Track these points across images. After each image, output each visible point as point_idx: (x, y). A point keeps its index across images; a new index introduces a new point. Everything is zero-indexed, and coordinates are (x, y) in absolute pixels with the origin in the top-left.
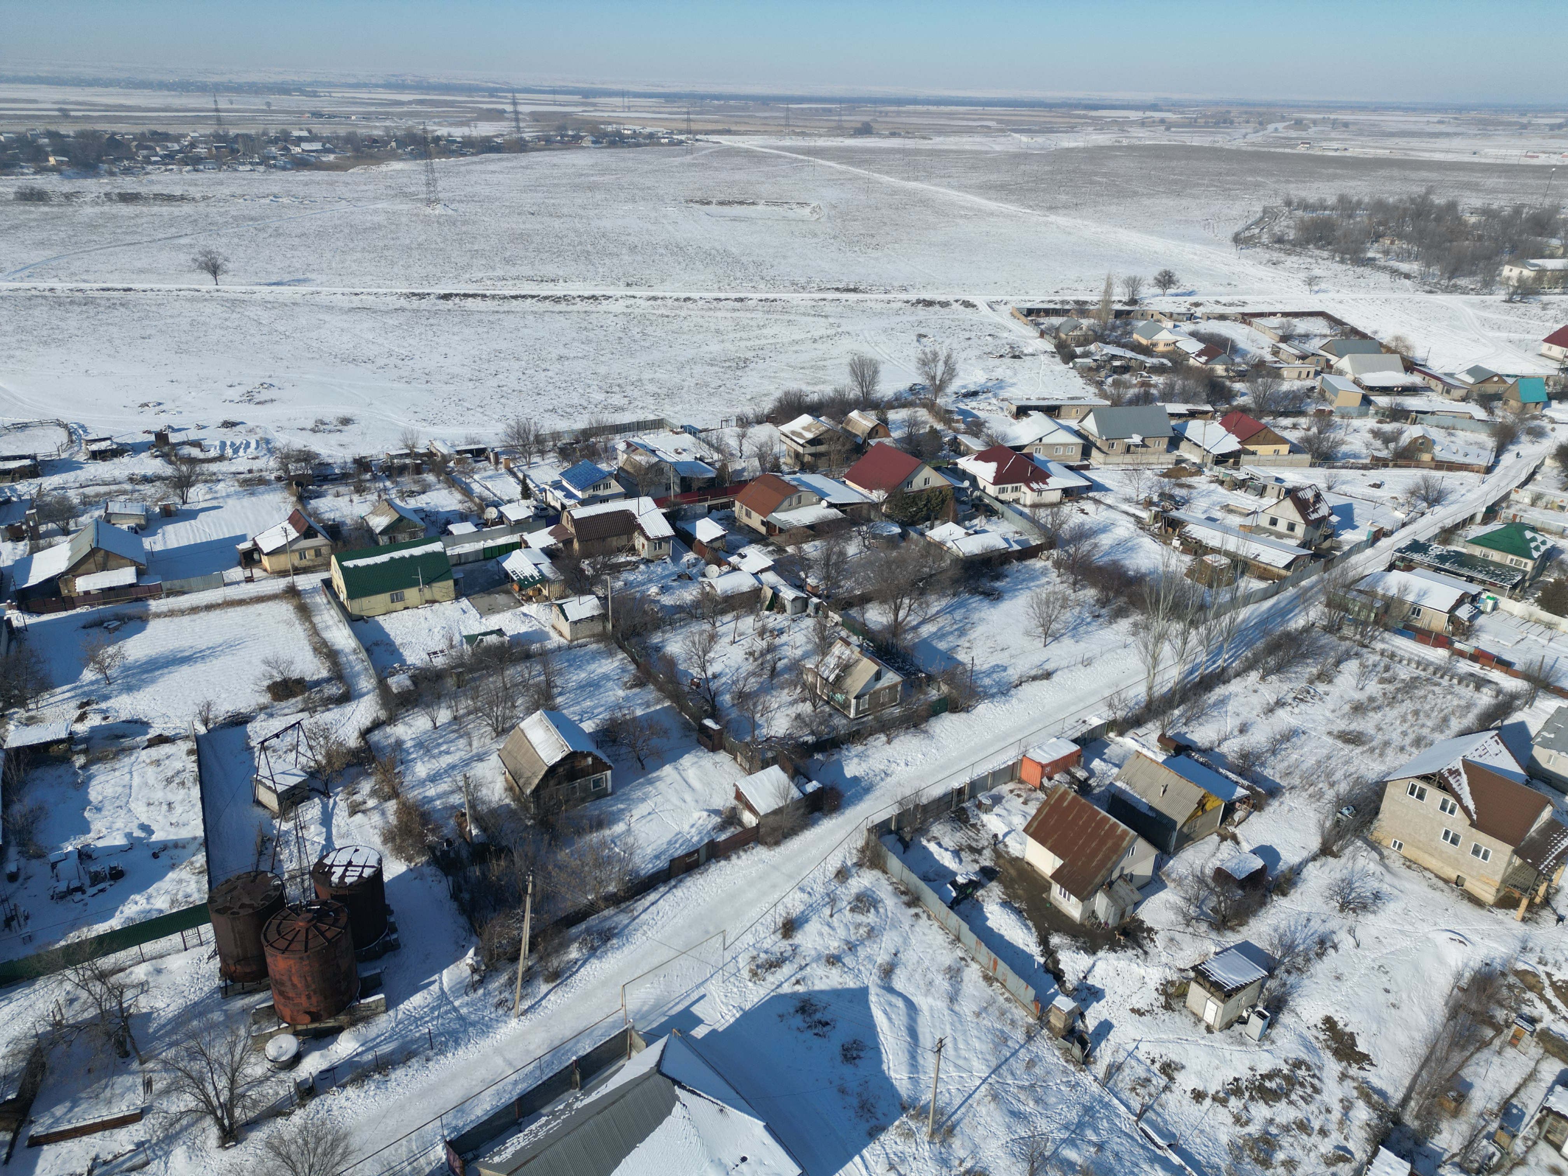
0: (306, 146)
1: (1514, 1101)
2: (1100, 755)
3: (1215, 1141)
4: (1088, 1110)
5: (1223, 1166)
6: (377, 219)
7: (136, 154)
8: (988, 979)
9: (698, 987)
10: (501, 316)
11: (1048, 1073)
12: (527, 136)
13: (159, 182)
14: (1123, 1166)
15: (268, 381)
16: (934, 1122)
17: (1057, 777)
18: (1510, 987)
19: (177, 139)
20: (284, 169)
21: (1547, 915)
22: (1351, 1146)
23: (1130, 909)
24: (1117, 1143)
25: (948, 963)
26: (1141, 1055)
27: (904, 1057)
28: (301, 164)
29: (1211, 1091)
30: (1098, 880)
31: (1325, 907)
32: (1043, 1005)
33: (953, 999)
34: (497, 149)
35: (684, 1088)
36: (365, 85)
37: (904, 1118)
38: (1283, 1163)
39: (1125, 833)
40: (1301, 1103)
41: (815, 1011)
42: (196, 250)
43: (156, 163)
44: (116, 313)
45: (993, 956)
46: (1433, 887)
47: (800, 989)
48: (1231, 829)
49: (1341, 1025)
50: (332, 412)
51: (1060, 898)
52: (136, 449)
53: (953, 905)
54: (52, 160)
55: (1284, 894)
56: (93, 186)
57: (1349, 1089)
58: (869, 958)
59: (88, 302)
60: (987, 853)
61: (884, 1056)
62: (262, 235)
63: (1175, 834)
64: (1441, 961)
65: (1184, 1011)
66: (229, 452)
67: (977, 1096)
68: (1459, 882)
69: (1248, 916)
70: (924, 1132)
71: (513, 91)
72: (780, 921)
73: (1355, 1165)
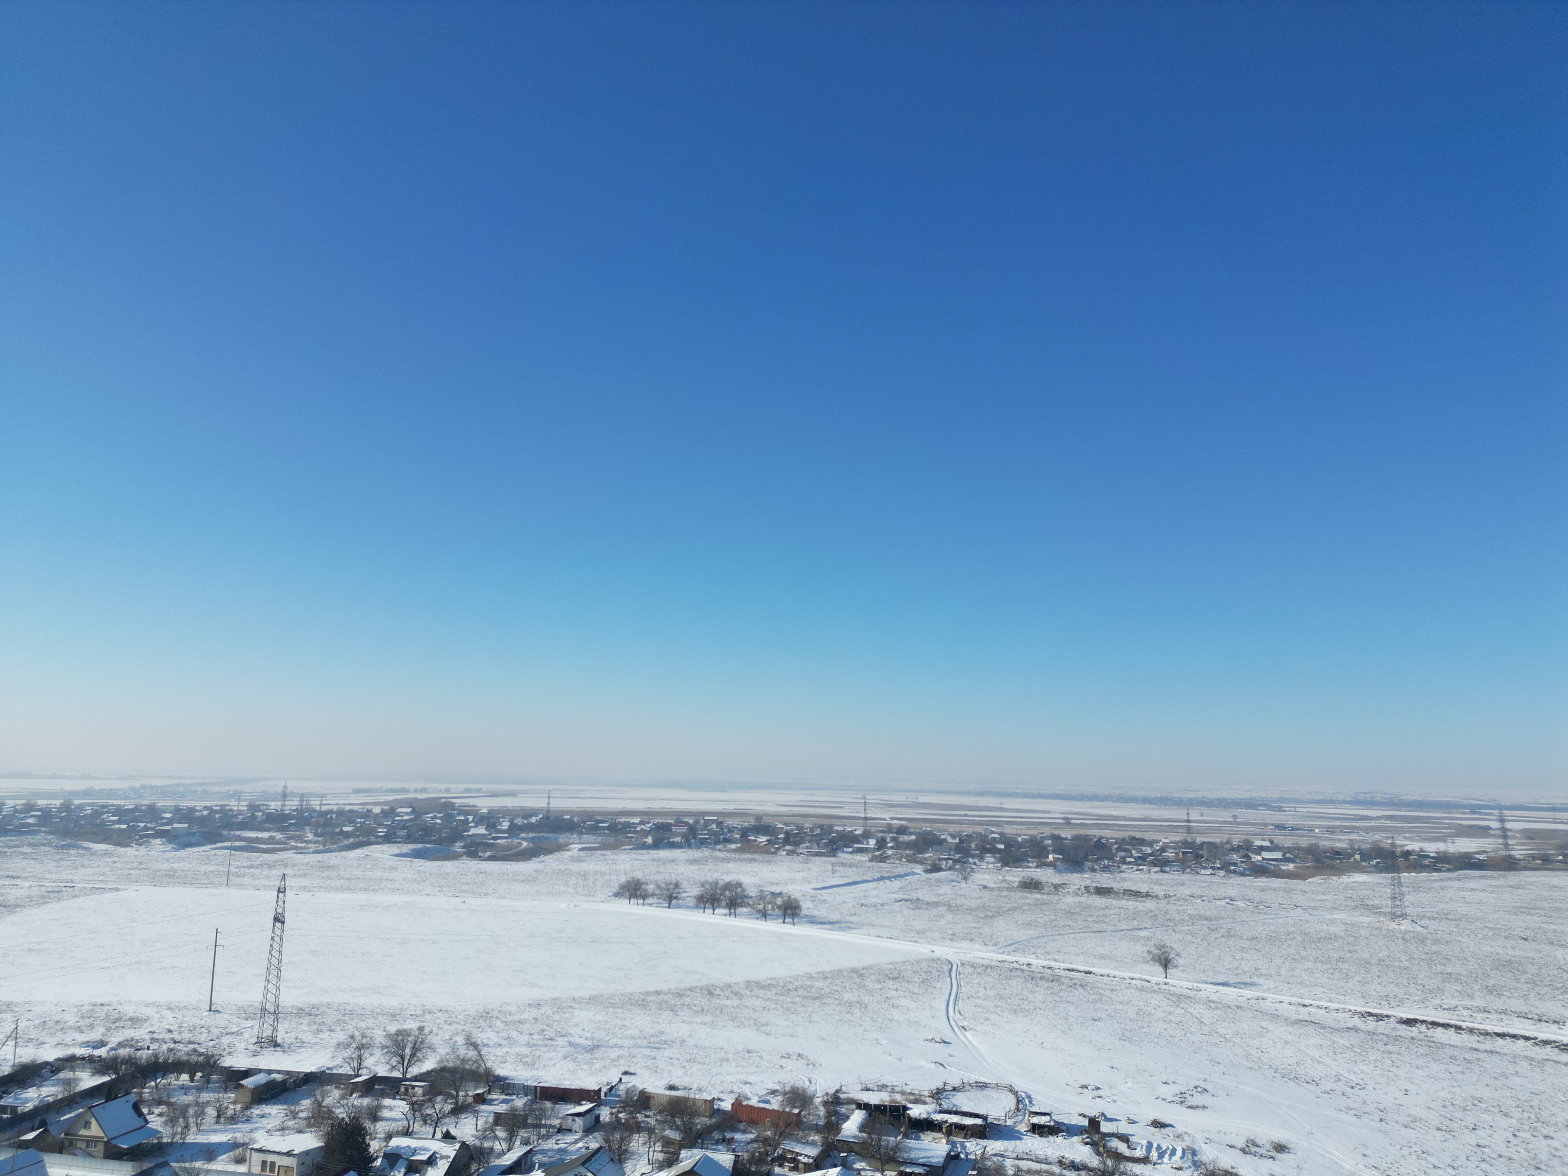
0: (1266, 855)
6: (1333, 929)
7: (1115, 855)
10: (1482, 1056)
12: (1517, 854)
13: (1130, 880)
15: (1202, 1084)
19: (1150, 844)
20: (1243, 874)
28: (1260, 871)
34: (1480, 866)
36: (1332, 802)
42: (1152, 943)
43: (1130, 863)
44: (1075, 993)
50: (1267, 1134)
52: (1070, 1131)
54: (1051, 857)
56: (1077, 880)
59: (1055, 979)
62: (1215, 935)
66: (1154, 1155)
71: (1500, 808)
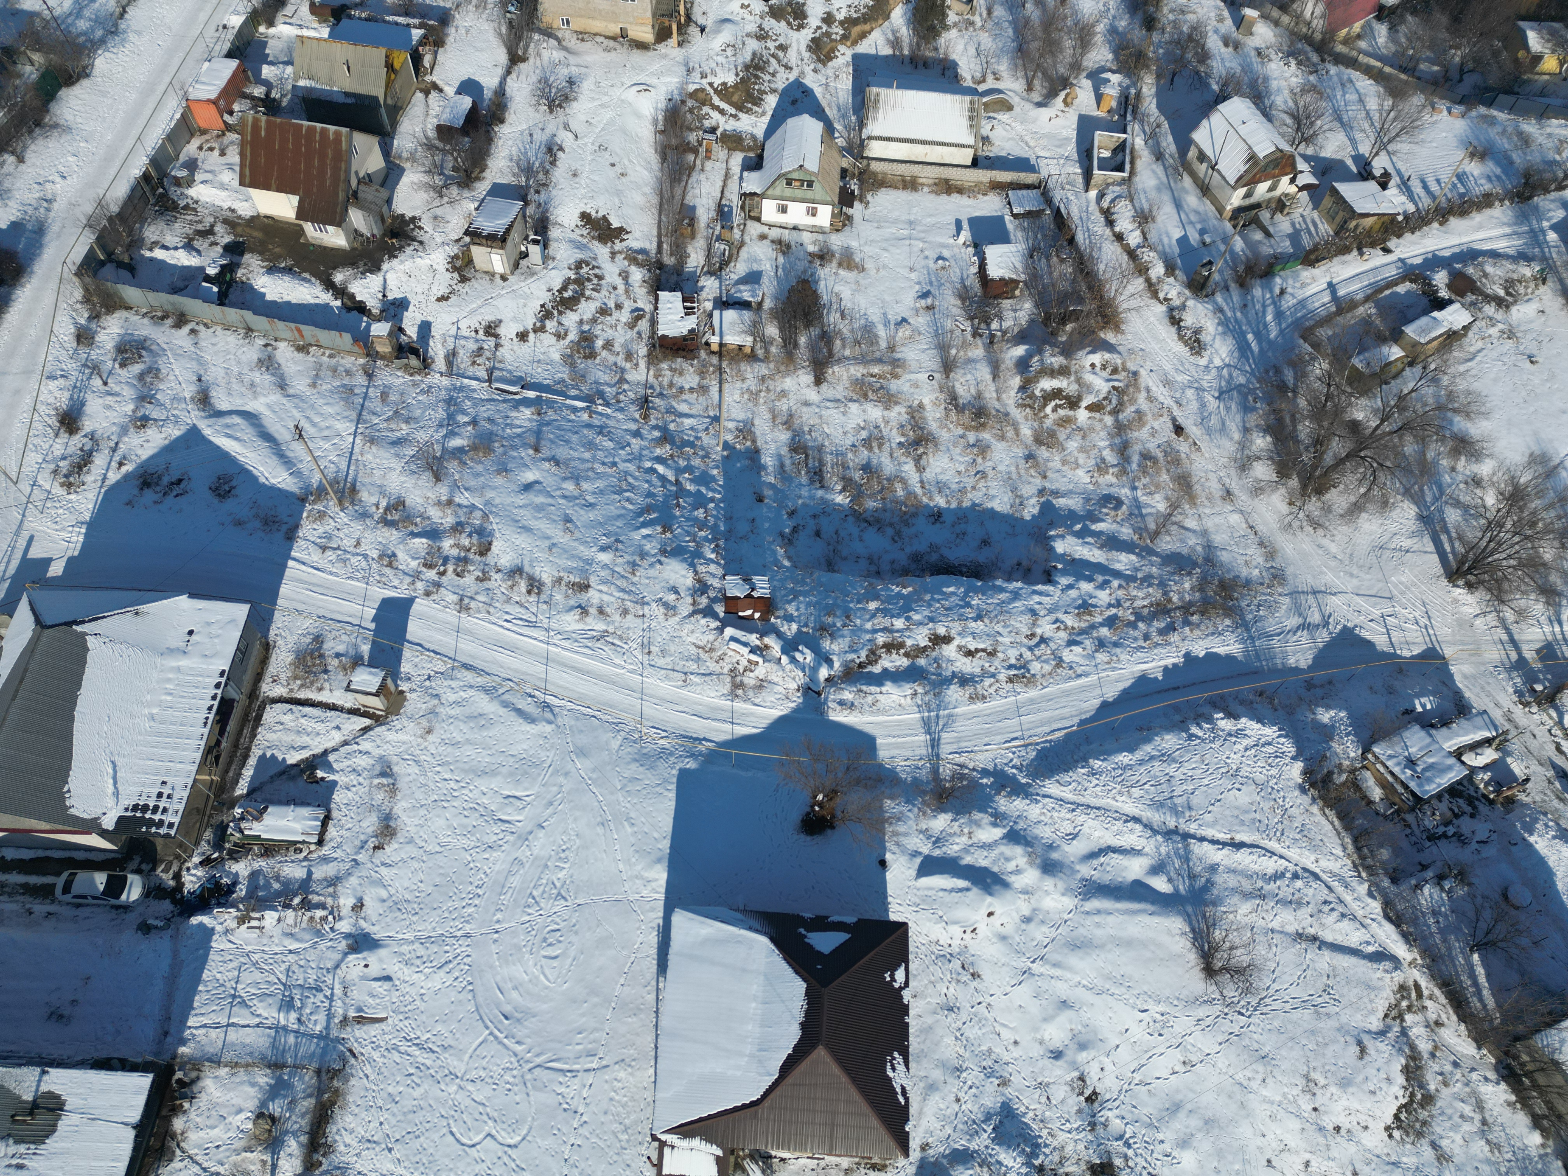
1: (724, 202)
2: (264, 59)
3: (551, 362)
4: (450, 402)
5: (565, 376)
8: (302, 349)
9: (17, 533)
11: (402, 394)
14: (498, 425)
16: (335, 493)
17: (236, 107)
18: (691, 110)
21: (694, 31)
22: (640, 305)
23: (385, 209)
24: (485, 411)
25: (255, 357)
26: (465, 332)
27: (274, 461)
29: (530, 327)
30: (341, 196)
31: (538, 116)
32: (363, 341)
33: (282, 386)
35: (83, 622)
37: (308, 507)
38: (604, 347)
39: (338, 134)
40: (595, 294)
41: (160, 478)
45: (293, 325)
46: (607, 50)
47: (128, 468)
48: (428, 78)
49: (593, 214)
51: (318, 234)
53: (222, 300)
55: (502, 121)
57: (621, 262)
58: (176, 399)
60: (219, 228)
61: (255, 472)
63: (383, 111)
64: (639, 116)
65: (478, 275)
67: (357, 450)
68: (623, 34)
69: (484, 159)
70: (332, 505)
72: (54, 422)
73: (648, 317)
